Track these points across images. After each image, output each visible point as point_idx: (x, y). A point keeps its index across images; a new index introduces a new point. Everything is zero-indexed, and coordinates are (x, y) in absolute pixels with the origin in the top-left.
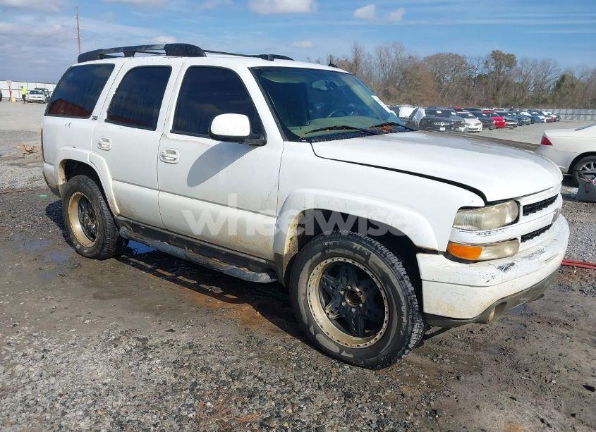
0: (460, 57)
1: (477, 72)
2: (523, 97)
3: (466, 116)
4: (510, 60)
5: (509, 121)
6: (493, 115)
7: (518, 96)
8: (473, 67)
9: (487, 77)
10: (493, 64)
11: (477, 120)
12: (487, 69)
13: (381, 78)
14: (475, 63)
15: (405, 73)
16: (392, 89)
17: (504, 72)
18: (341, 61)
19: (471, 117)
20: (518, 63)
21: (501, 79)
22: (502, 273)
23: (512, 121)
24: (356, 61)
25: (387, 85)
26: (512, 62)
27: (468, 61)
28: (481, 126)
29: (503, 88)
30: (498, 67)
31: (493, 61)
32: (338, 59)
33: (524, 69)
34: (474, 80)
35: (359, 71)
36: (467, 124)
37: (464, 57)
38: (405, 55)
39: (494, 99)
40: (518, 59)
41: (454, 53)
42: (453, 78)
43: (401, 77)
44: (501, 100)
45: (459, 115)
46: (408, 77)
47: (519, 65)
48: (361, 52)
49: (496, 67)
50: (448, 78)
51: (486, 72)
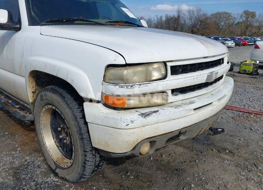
0: (228, 13)
1: (237, 20)
2: (259, 32)
3: (227, 40)
4: (253, 15)
5: (249, 42)
6: (241, 40)
7: (257, 32)
8: (235, 18)
9: (241, 23)
10: (244, 17)
11: (232, 42)
12: (242, 19)
13: (190, 24)
14: (236, 16)
15: (201, 21)
16: (195, 29)
17: (250, 21)
18: (172, 17)
19: (229, 40)
20: (257, 16)
21: (248, 23)
22: (141, 119)
23: (251, 42)
24: (179, 16)
25: (193, 28)
26: (254, 16)
27: (232, 15)
28: (234, 44)
29: (249, 28)
30: (247, 18)
31: (245, 15)
32: (170, 16)
33: (260, 19)
34: (235, 24)
35: (180, 21)
36: (227, 44)
37: (231, 13)
38: (201, 13)
39: (244, 33)
40: (257, 14)
41: (226, 12)
42: (225, 23)
43: (199, 23)
44: (248, 33)
45: (223, 39)
46: (202, 24)
47: (257, 17)
48: (181, 12)
49: (246, 18)
50: (222, 24)
51: (241, 20)
